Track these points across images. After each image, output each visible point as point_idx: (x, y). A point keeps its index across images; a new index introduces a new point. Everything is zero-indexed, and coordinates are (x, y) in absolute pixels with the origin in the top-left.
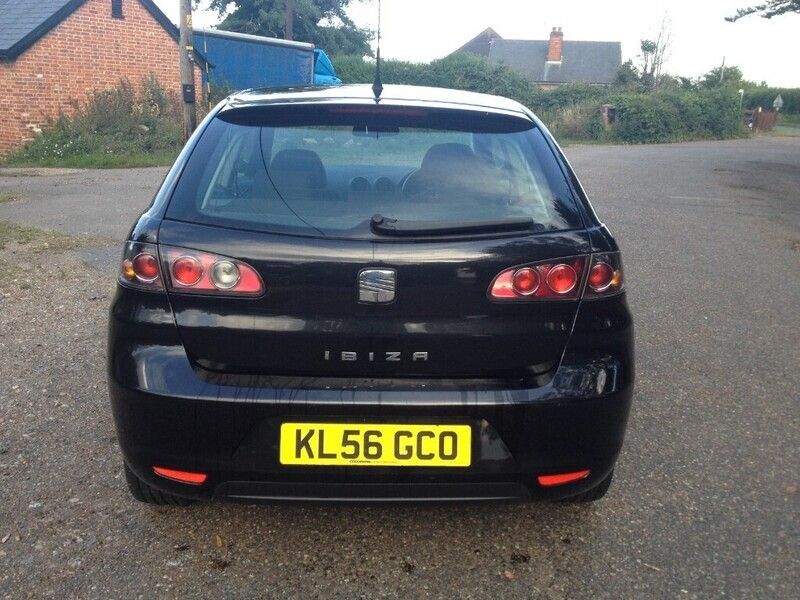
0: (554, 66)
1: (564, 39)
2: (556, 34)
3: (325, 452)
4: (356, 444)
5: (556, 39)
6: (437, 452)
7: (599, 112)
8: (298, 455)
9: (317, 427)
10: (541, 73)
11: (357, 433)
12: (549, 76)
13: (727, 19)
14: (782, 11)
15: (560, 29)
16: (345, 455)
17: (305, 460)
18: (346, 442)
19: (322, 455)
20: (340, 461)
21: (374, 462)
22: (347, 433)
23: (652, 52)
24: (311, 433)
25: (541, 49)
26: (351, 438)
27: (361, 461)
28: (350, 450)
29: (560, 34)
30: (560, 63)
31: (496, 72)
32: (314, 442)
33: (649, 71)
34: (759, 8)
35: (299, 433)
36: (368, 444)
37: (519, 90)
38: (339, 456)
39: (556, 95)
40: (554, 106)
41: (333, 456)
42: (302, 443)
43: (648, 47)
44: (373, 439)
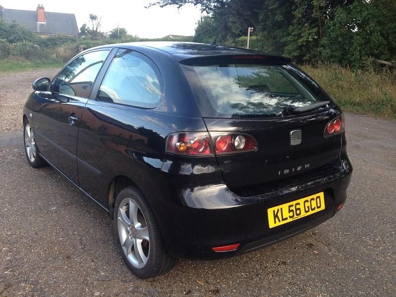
0: (42, 25)
1: (45, 11)
2: (40, 8)
3: (284, 218)
4: (292, 211)
5: (41, 11)
6: (316, 207)
7: (78, 49)
8: (275, 223)
9: (279, 207)
10: (36, 27)
11: (292, 206)
12: (40, 30)
13: (145, 7)
14: (166, 5)
15: (42, 5)
16: (290, 217)
17: (278, 224)
18: (290, 211)
19: (283, 220)
20: (290, 220)
21: (299, 217)
22: (290, 207)
23: (95, 19)
24: (278, 210)
25: (34, 16)
26: (291, 208)
27: (296, 218)
28: (291, 214)
29: (43, 8)
30: (45, 23)
31: (11, 27)
32: (279, 215)
33: (95, 29)
34: (158, 3)
35: (274, 211)
36: (296, 210)
37: (28, 37)
38: (288, 218)
39: (49, 40)
40: (49, 46)
41: (286, 219)
42: (276, 216)
43: (93, 18)
44: (298, 207)
